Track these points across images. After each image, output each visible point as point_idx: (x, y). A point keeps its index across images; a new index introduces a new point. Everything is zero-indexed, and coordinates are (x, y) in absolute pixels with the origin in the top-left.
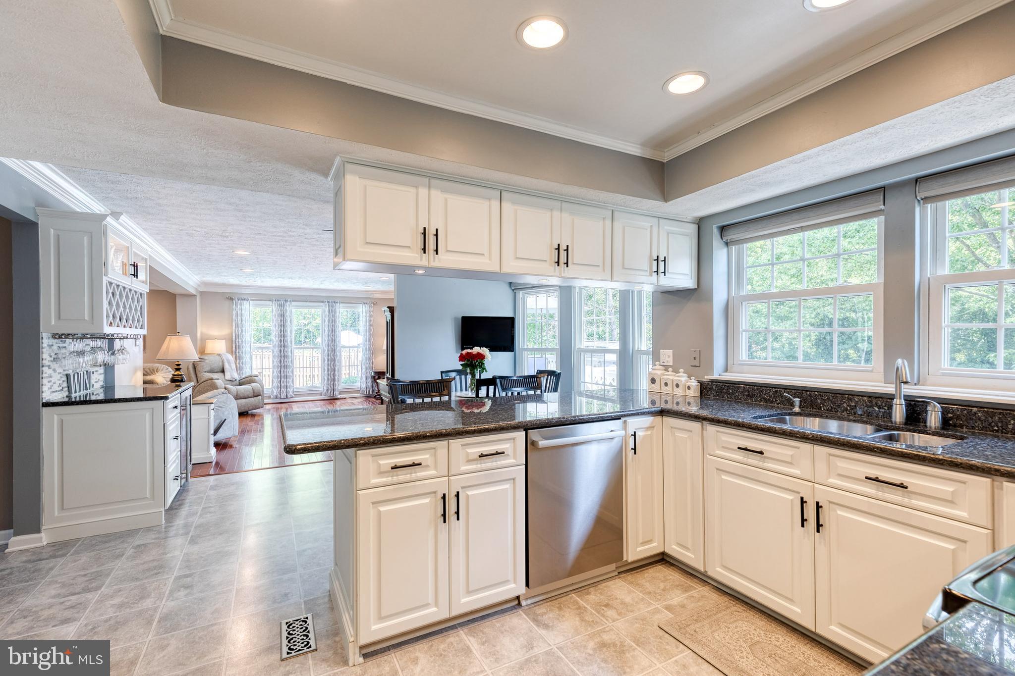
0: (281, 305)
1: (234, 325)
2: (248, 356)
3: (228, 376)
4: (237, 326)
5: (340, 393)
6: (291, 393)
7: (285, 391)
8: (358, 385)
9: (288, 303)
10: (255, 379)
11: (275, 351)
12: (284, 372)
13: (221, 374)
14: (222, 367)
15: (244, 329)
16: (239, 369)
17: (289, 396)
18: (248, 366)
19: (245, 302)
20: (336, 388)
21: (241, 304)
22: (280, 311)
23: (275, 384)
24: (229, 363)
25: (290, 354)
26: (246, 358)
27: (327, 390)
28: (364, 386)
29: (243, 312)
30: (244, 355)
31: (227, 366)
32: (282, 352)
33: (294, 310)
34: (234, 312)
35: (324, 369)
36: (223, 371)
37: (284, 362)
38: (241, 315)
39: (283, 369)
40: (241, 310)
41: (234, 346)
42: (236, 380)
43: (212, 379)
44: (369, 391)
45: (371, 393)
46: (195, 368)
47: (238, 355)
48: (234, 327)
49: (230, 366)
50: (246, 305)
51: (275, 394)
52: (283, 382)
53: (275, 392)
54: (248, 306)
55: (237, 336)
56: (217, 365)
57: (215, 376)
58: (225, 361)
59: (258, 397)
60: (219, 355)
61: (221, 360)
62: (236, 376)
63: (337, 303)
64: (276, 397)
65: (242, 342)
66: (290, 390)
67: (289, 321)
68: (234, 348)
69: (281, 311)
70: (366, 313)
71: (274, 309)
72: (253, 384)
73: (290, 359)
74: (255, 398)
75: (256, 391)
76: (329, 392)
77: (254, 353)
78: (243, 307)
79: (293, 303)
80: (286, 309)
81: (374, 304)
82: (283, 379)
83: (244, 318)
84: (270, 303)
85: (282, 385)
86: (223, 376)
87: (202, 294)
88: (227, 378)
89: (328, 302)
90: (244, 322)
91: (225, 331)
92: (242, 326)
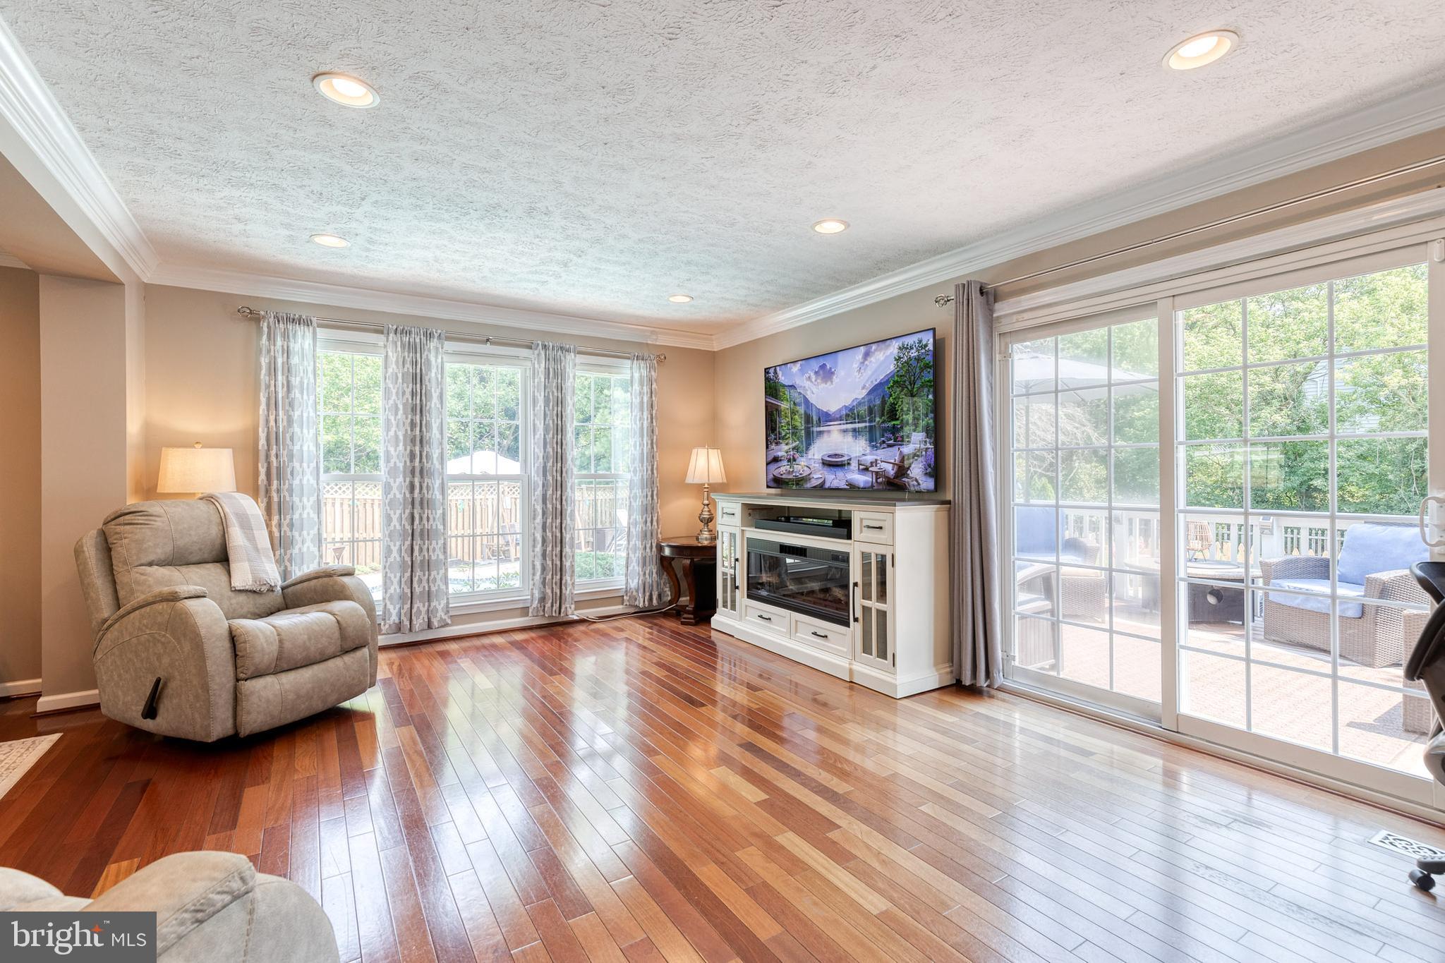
0: (412, 348)
1: (263, 400)
2: (309, 502)
3: (242, 576)
4: (273, 404)
5: (579, 604)
6: (441, 614)
7: (424, 610)
8: (618, 581)
9: (434, 344)
10: (343, 586)
11: (395, 486)
12: (421, 550)
13: (215, 570)
14: (218, 541)
15: (296, 414)
16: (281, 544)
17: (435, 623)
18: (309, 534)
19: (300, 330)
20: (567, 592)
21: (286, 336)
22: (408, 365)
23: (395, 589)
24: (246, 525)
25: (438, 496)
26: (303, 508)
27: (543, 600)
28: (634, 584)
29: (295, 360)
30: (296, 499)
31: (237, 538)
32: (417, 491)
33: (448, 366)
34: (264, 361)
35: (534, 540)
36: (223, 558)
37: (421, 518)
38: (288, 370)
39: (418, 541)
40: (287, 352)
41: (262, 471)
42: (271, 589)
43: (174, 598)
44: (651, 596)
45: (655, 602)
46: (109, 550)
47: (275, 499)
48: (263, 406)
49: (251, 539)
50: (302, 340)
51: (394, 618)
52: (420, 581)
53: (394, 612)
54: (308, 342)
55: (275, 438)
56: (201, 533)
57: (186, 580)
58: (233, 520)
59: (359, 654)
60: (210, 499)
61: (216, 519)
62: (273, 575)
63: (568, 351)
64: (398, 628)
65: (291, 456)
66: (439, 605)
67: (435, 395)
68: (262, 477)
69: (414, 363)
70: (641, 384)
71: (393, 357)
72: (338, 606)
73: (440, 512)
74: (348, 658)
75: (350, 631)
76: (548, 605)
77: (327, 496)
78: (295, 346)
79: (450, 346)
80: (428, 360)
81: (660, 362)
82: (418, 573)
83: (295, 381)
84: (380, 339)
85: (417, 590)
86: (224, 578)
87: (150, 292)
88: (238, 583)
89: (545, 347)
90: (296, 393)
91: (232, 422)
92: (291, 405)
